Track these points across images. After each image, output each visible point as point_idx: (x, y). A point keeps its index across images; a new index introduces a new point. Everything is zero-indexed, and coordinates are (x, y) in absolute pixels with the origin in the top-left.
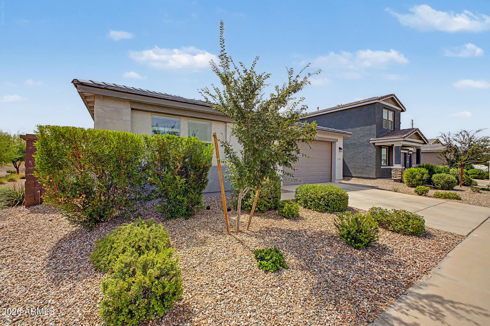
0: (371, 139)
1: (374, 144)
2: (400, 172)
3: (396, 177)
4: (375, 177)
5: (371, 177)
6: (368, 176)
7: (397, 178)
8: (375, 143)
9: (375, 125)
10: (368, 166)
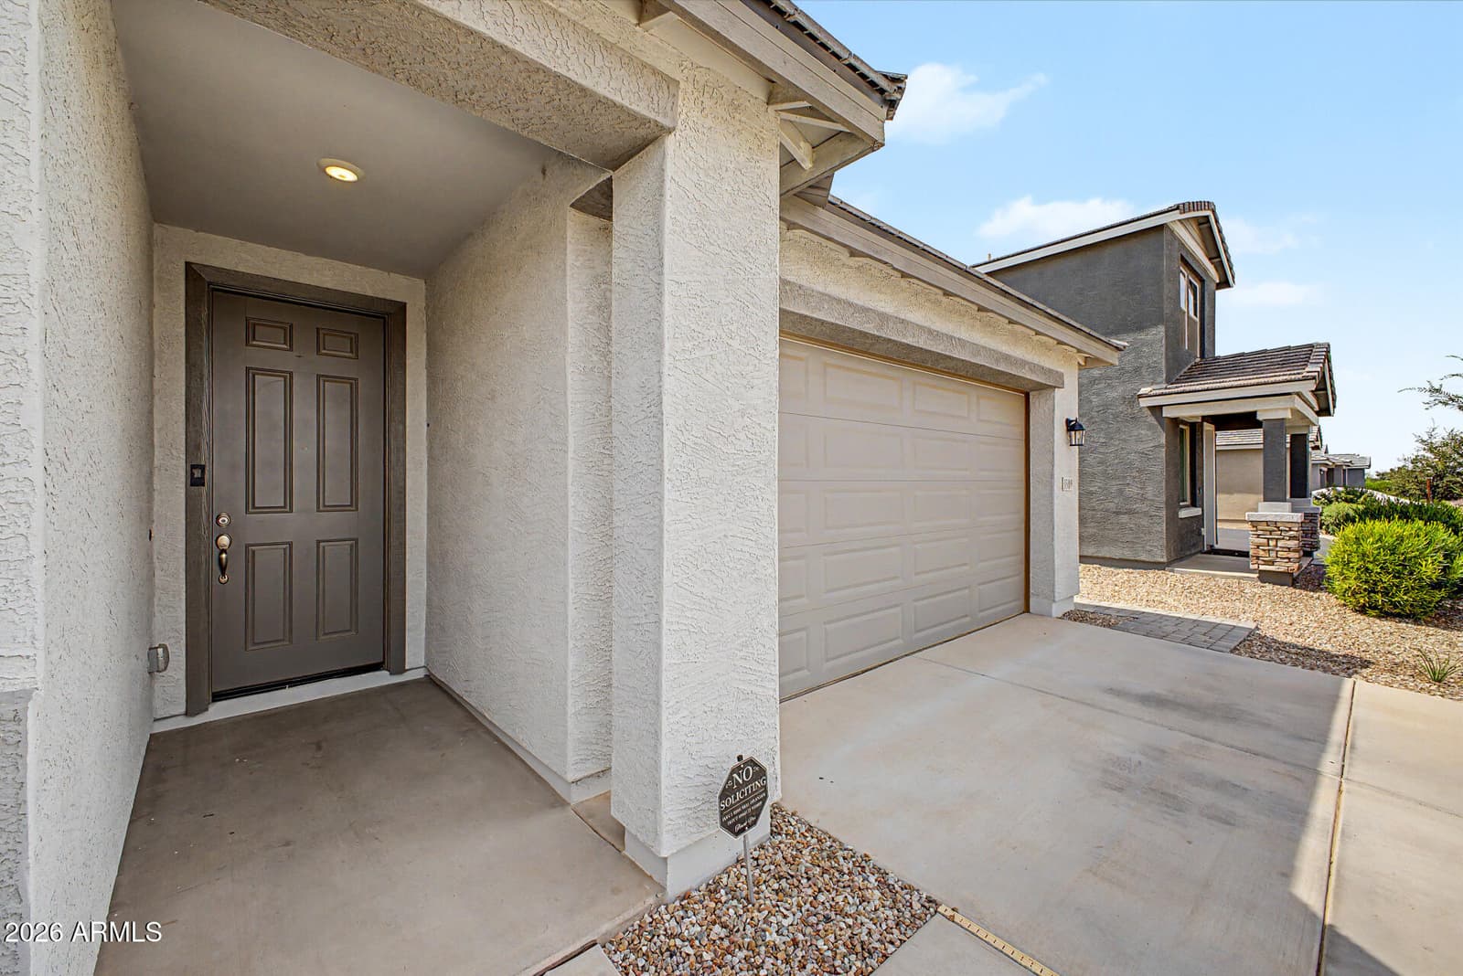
0: (1144, 390)
1: (1156, 410)
2: (1291, 538)
3: (1272, 563)
4: (1164, 560)
5: (1144, 557)
6: (1128, 554)
7: (1280, 567)
8: (1161, 407)
9: (1162, 329)
10: (1130, 512)
